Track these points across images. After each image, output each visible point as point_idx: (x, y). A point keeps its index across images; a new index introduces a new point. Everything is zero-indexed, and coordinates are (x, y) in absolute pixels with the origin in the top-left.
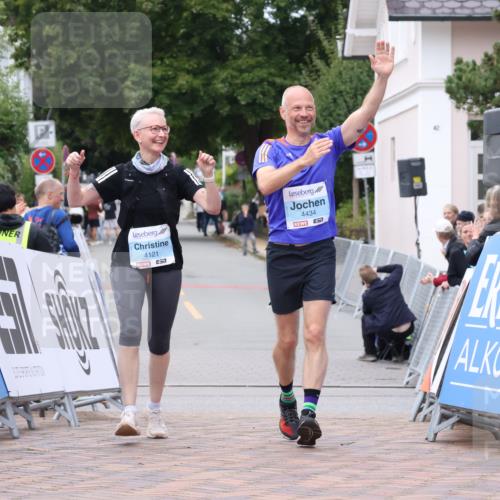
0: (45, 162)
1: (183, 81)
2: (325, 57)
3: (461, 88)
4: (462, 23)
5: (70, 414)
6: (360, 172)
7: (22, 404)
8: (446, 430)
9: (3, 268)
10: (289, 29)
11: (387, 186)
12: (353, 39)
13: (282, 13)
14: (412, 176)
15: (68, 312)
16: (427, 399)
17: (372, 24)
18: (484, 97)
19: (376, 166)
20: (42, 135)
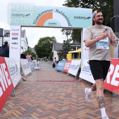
0: (37, 57)
1: (44, 53)
2: (51, 52)
3: (58, 54)
4: (58, 51)
5: (38, 70)
6: (53, 58)
7: (35, 69)
8: (57, 71)
9: (34, 62)
10: (49, 51)
11: (54, 59)
12: (52, 51)
13: (49, 50)
14: (55, 58)
15: (38, 65)
16: (56, 69)
17: (53, 51)
18: (59, 54)
19: (54, 58)
20: (37, 56)
